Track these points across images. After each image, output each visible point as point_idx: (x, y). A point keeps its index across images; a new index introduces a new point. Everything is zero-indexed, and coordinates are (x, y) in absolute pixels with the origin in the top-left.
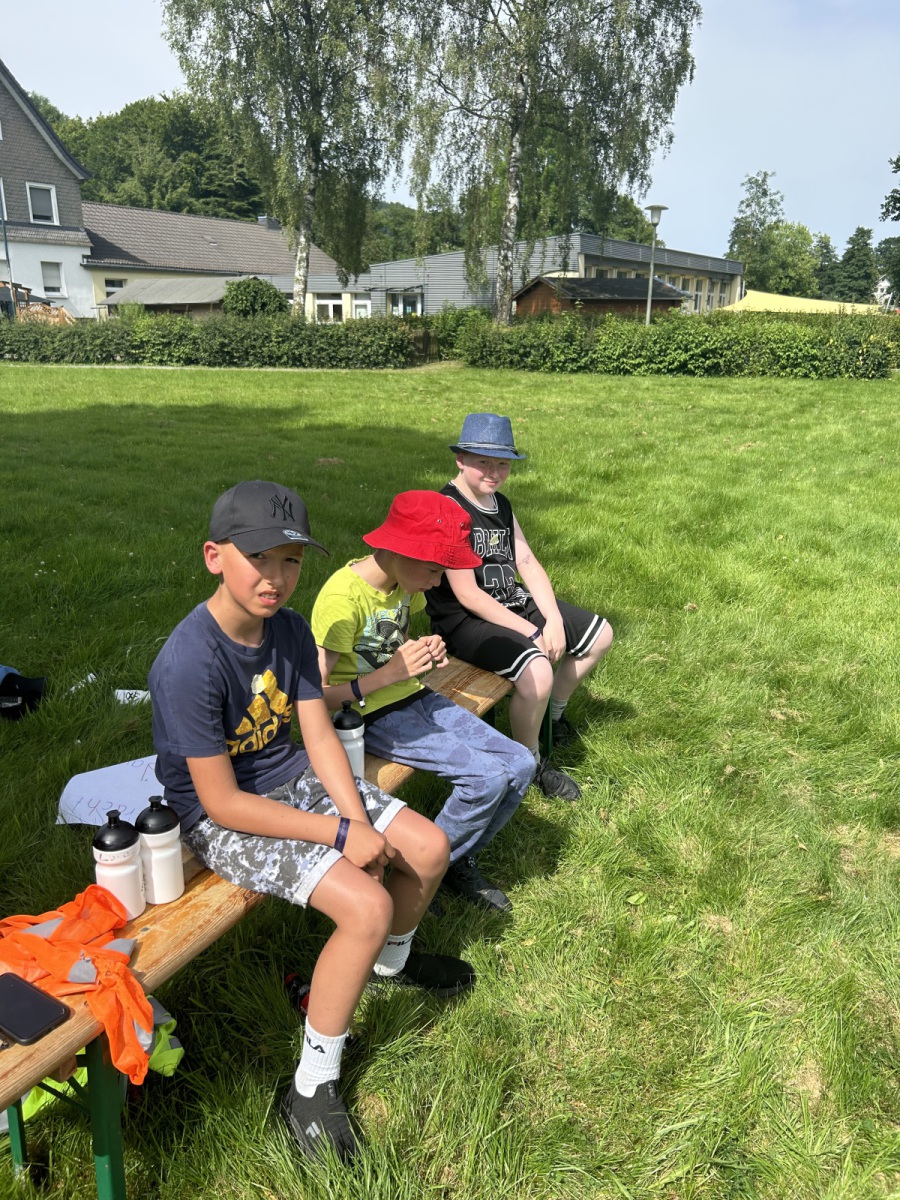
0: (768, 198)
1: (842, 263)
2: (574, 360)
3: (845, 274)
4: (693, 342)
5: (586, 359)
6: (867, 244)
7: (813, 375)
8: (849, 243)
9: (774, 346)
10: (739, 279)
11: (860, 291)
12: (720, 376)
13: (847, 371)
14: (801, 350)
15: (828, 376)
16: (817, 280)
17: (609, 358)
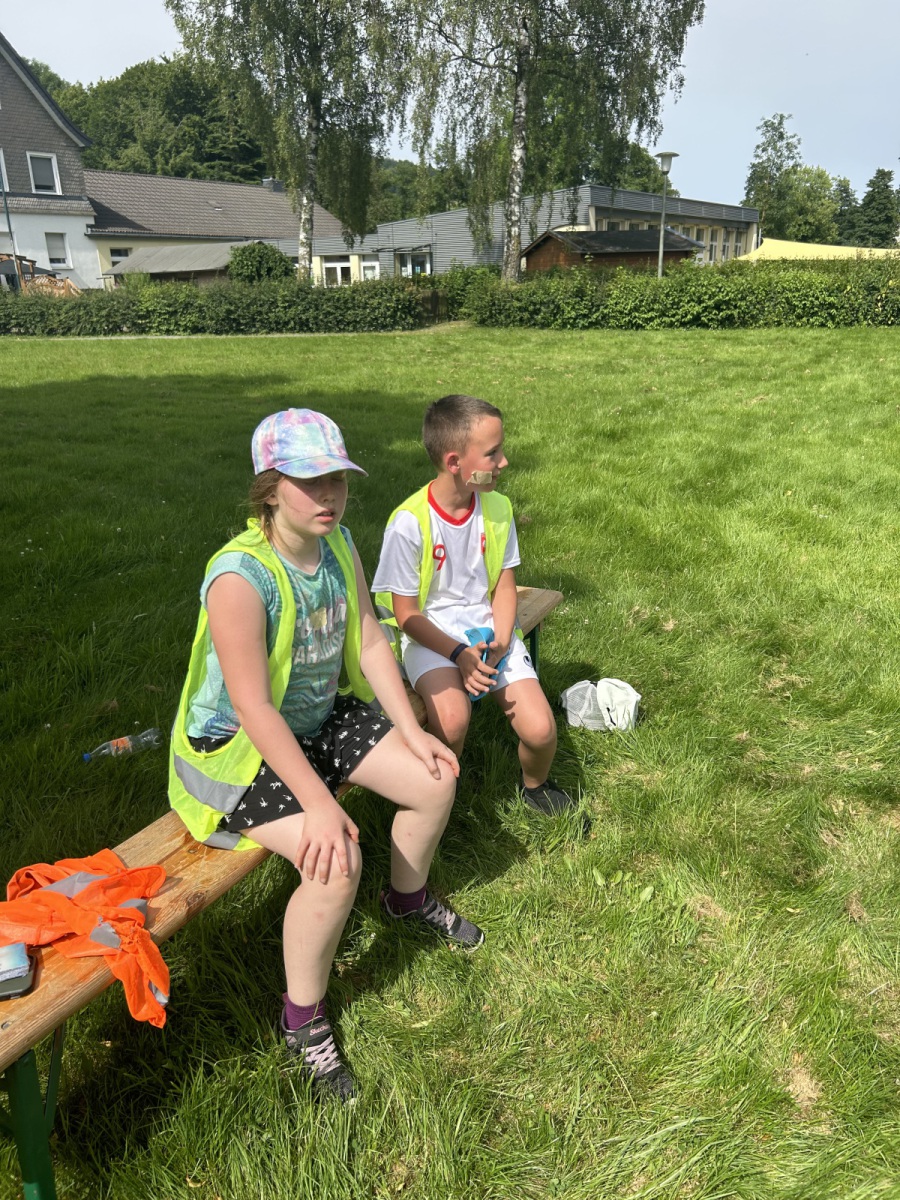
0: (785, 142)
1: (862, 206)
2: (585, 316)
3: (866, 219)
4: (706, 293)
5: (597, 314)
6: (888, 187)
7: (830, 324)
8: (869, 185)
9: (790, 295)
10: (755, 227)
11: (881, 235)
12: (735, 328)
13: (865, 319)
14: (817, 298)
15: (846, 324)
16: (836, 226)
17: (621, 313)
